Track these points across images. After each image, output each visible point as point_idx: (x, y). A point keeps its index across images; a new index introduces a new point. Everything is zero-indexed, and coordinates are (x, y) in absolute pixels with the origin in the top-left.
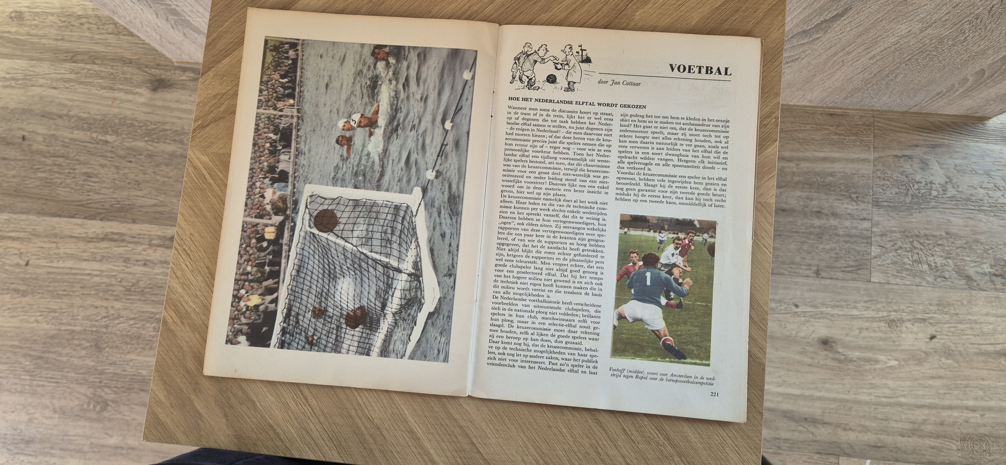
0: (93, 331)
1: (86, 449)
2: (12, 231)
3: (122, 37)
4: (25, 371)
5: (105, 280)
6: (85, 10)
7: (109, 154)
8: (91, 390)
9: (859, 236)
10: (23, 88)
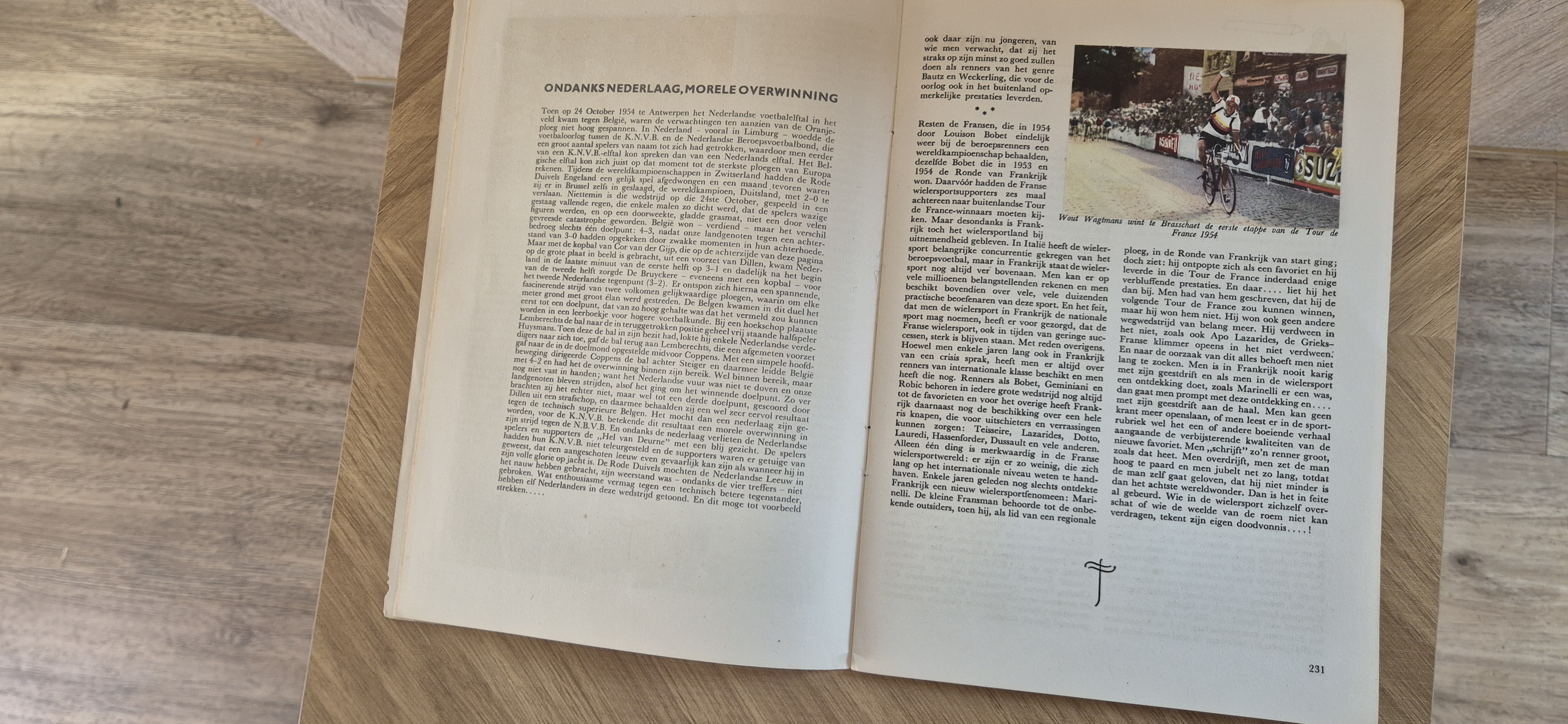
0: (228, 516)
1: (218, 704)
2: (102, 353)
3: (271, 37)
4: (123, 577)
5: (247, 433)
7: (252, 229)
8: (227, 610)
9: (1528, 375)
10: (116, 121)
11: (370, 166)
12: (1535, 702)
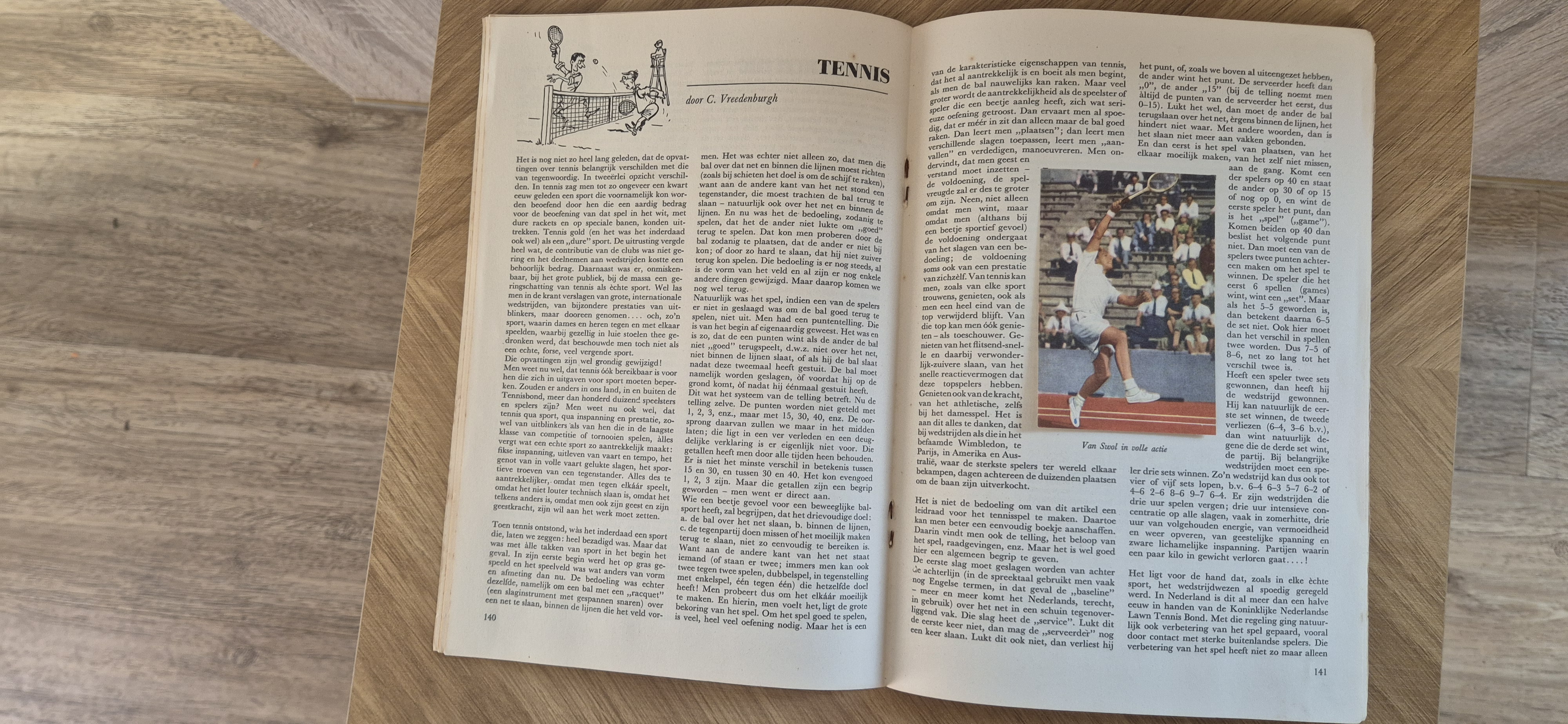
0: (230, 537)
2: (101, 374)
3: (269, 57)
4: (124, 598)
5: (248, 454)
6: (209, 12)
7: (251, 251)
8: (229, 630)
9: (1509, 398)
10: (112, 141)
11: (370, 187)
12: (1514, 715)
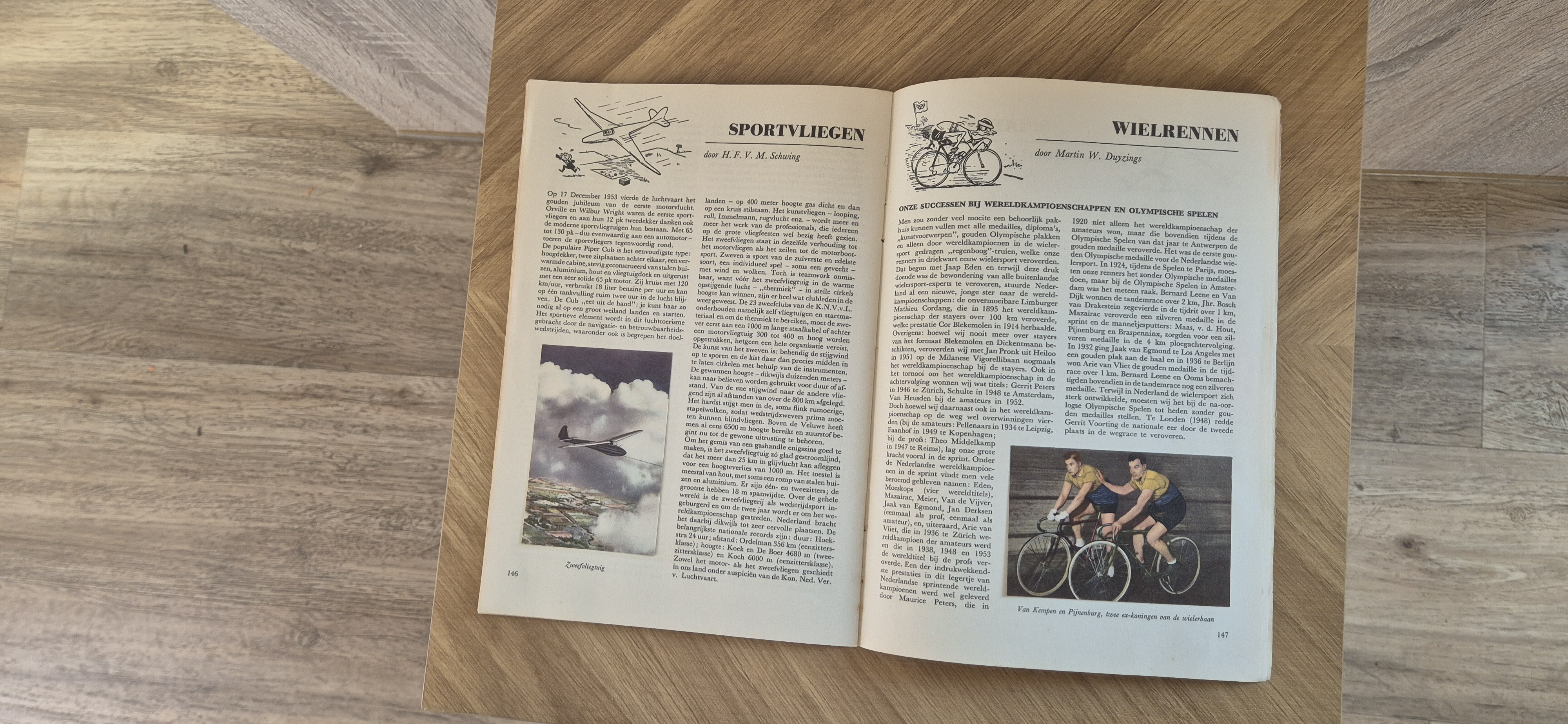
0: (293, 530)
1: (290, 699)
2: (175, 385)
3: (319, 95)
4: (200, 587)
5: (308, 455)
6: (265, 57)
7: (307, 270)
8: (295, 615)
9: (1463, 376)
10: (181, 175)
11: (413, 210)
12: (1475, 670)
